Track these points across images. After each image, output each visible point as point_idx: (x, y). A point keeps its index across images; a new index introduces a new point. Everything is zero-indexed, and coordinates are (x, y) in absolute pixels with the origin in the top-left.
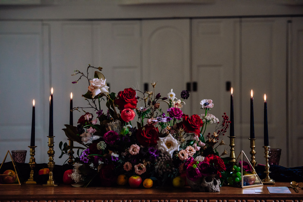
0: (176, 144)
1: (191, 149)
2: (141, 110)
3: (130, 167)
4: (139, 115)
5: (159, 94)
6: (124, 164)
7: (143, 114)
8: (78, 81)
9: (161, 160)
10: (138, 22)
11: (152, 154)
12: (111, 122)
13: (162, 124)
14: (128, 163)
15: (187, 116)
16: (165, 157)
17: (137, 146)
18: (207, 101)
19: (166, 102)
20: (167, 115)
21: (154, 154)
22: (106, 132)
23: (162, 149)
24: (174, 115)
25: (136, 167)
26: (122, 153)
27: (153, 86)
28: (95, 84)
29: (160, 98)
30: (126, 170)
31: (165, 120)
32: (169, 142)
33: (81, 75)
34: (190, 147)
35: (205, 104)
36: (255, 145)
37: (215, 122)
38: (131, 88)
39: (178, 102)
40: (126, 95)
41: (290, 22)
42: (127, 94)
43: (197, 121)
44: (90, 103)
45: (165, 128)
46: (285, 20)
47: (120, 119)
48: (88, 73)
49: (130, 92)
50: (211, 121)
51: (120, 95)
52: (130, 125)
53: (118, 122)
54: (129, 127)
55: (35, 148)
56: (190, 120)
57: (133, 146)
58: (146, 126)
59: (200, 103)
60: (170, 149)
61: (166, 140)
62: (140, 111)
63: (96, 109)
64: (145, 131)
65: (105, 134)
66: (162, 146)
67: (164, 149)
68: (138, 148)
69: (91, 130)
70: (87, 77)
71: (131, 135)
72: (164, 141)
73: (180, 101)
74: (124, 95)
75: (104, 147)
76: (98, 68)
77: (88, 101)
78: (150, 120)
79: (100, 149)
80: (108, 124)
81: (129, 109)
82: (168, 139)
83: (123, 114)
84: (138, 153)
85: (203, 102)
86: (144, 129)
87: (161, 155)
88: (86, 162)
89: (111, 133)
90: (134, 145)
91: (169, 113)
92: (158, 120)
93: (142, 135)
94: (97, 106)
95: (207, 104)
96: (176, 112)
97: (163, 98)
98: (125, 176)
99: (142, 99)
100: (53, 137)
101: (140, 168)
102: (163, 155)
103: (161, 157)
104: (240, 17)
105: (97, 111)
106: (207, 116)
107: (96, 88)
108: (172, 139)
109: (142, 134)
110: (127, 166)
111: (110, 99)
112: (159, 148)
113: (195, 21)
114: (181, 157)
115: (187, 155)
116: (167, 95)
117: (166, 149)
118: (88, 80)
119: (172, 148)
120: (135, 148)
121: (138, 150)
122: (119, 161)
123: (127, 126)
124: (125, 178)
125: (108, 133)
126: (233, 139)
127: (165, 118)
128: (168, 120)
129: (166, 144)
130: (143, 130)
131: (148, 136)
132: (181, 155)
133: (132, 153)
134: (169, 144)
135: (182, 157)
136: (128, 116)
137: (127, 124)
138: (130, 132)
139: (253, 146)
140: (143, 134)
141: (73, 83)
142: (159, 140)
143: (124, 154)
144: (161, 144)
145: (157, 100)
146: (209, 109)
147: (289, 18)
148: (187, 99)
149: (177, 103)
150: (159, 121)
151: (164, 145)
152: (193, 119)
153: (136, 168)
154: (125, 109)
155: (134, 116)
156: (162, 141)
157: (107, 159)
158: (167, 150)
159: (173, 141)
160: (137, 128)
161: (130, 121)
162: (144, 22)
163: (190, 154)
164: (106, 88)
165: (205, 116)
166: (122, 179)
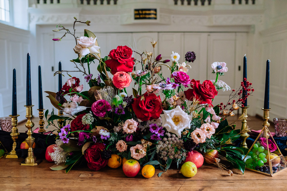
0: (188, 120)
1: (210, 127)
2: (139, 73)
3: (124, 147)
4: (137, 81)
5: (160, 55)
6: (117, 143)
7: (141, 79)
8: (62, 38)
9: (167, 142)
10: (130, 34)
11: (154, 133)
12: (101, 89)
13: (166, 92)
14: (121, 142)
15: (199, 82)
16: (173, 139)
17: (134, 121)
18: (219, 64)
19: (167, 66)
20: (172, 81)
21: (157, 133)
22: (95, 101)
23: (168, 127)
24: (180, 80)
25: (132, 149)
26: (115, 127)
27: (154, 45)
28: (83, 42)
29: (161, 61)
30: (120, 150)
31: (170, 87)
32: (176, 117)
33: (66, 31)
34: (208, 125)
35: (218, 68)
36: (269, 117)
37: (227, 90)
38: (126, 46)
39: (183, 65)
40: (119, 54)
41: (209, 35)
42: (121, 52)
43: (210, 88)
44: (78, 66)
45: (170, 97)
46: (207, 34)
47: (112, 85)
48: (75, 30)
49: (124, 50)
50: (223, 88)
51: (112, 54)
52: (125, 93)
53: (110, 88)
54: (123, 96)
55: (18, 117)
56: (202, 87)
57: (129, 122)
58: (146, 95)
59: (212, 67)
60: (179, 127)
61: (173, 114)
62: (138, 75)
63: (85, 73)
64: (145, 102)
65: (94, 104)
66: (169, 123)
67: (170, 127)
68: (136, 124)
69: (76, 98)
70: (74, 35)
71: (125, 107)
72: (170, 116)
73: (185, 64)
74: (117, 54)
75: (91, 121)
76: (85, 23)
77: (75, 63)
78: (150, 87)
79: (85, 124)
80: (98, 91)
81: (124, 72)
82: (176, 113)
83: (115, 78)
84: (134, 132)
85: (214, 65)
86: (143, 98)
87: (166, 135)
88: (66, 142)
89: (100, 103)
90: (129, 120)
91: (175, 79)
92: (162, 86)
93: (141, 107)
94: (86, 70)
95: (221, 67)
96: (183, 77)
97: (163, 61)
98: (118, 157)
99: (139, 62)
100: (31, 107)
101: (137, 151)
102: (169, 135)
103: (167, 139)
104: (184, 32)
105: (85, 75)
106: (217, 82)
107: (83, 47)
108: (182, 113)
109: (140, 105)
110: (120, 145)
111: (101, 62)
112: (164, 126)
113: (160, 34)
114: (196, 140)
115: (205, 136)
116: (170, 57)
117: (174, 127)
118: (75, 38)
119: (181, 124)
120: (131, 124)
121: (136, 127)
122: (110, 140)
123: (121, 94)
124: (118, 160)
125: (97, 103)
126: (246, 109)
127: (170, 84)
128: (174, 86)
129: (172, 119)
130: (141, 100)
131: (148, 107)
132: (196, 137)
133: (127, 130)
134: (177, 120)
135: (198, 140)
136: (121, 82)
137: (122, 91)
138: (125, 102)
139: (267, 117)
140: (142, 105)
141: (54, 40)
142: (163, 113)
143: (117, 129)
144: (167, 120)
145: (157, 63)
146: (222, 73)
147: (209, 34)
148: (193, 62)
149: (182, 67)
150: (163, 88)
151: (170, 120)
152: (207, 86)
153: (132, 151)
154: (118, 72)
155: (130, 81)
156: (168, 116)
157: (95, 137)
158: (175, 129)
159: (183, 116)
160: (133, 97)
161: (124, 88)
162: (134, 34)
163: (208, 134)
164: (95, 48)
165: (216, 82)
166: (114, 161)
